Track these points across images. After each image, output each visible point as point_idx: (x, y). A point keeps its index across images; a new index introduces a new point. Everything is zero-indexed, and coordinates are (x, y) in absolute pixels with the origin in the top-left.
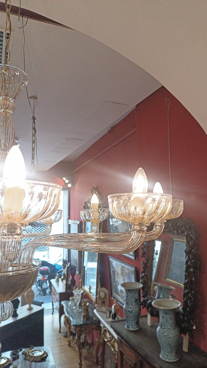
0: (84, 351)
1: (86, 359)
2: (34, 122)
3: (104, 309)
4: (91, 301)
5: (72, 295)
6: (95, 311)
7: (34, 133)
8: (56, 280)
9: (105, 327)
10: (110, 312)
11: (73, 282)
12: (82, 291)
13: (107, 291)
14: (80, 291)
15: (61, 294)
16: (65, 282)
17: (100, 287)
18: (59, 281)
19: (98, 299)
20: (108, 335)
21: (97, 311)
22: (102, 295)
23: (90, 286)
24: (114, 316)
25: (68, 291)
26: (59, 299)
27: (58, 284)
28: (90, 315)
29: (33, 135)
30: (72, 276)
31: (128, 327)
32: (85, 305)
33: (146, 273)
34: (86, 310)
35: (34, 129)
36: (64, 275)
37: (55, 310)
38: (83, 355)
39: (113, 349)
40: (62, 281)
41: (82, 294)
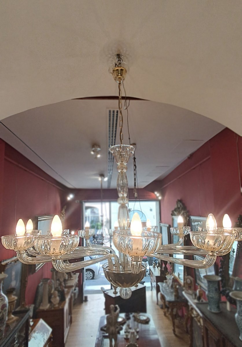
0: (176, 321)
1: (178, 327)
2: (135, 161)
3: (190, 292)
4: (180, 285)
5: (166, 279)
6: (183, 293)
7: (135, 168)
8: (153, 266)
9: (191, 305)
10: (196, 295)
11: (166, 268)
12: (173, 277)
13: (192, 279)
14: (171, 277)
15: (157, 277)
16: (160, 269)
17: (186, 275)
18: (155, 267)
19: (185, 284)
20: (195, 312)
21: (186, 293)
22: (189, 281)
23: (179, 273)
24: (199, 298)
25: (162, 275)
26: (155, 281)
27: (155, 270)
28: (180, 295)
29: (135, 170)
30: (164, 264)
31: (210, 309)
32: (176, 287)
33: (223, 269)
34: (177, 291)
35: (135, 165)
36: (159, 263)
37: (153, 288)
38: (176, 324)
39: (199, 324)
40: (158, 268)
41: (173, 279)
